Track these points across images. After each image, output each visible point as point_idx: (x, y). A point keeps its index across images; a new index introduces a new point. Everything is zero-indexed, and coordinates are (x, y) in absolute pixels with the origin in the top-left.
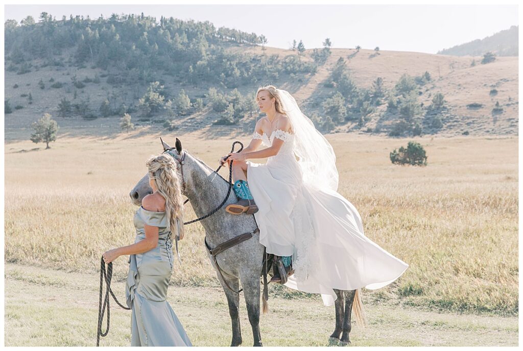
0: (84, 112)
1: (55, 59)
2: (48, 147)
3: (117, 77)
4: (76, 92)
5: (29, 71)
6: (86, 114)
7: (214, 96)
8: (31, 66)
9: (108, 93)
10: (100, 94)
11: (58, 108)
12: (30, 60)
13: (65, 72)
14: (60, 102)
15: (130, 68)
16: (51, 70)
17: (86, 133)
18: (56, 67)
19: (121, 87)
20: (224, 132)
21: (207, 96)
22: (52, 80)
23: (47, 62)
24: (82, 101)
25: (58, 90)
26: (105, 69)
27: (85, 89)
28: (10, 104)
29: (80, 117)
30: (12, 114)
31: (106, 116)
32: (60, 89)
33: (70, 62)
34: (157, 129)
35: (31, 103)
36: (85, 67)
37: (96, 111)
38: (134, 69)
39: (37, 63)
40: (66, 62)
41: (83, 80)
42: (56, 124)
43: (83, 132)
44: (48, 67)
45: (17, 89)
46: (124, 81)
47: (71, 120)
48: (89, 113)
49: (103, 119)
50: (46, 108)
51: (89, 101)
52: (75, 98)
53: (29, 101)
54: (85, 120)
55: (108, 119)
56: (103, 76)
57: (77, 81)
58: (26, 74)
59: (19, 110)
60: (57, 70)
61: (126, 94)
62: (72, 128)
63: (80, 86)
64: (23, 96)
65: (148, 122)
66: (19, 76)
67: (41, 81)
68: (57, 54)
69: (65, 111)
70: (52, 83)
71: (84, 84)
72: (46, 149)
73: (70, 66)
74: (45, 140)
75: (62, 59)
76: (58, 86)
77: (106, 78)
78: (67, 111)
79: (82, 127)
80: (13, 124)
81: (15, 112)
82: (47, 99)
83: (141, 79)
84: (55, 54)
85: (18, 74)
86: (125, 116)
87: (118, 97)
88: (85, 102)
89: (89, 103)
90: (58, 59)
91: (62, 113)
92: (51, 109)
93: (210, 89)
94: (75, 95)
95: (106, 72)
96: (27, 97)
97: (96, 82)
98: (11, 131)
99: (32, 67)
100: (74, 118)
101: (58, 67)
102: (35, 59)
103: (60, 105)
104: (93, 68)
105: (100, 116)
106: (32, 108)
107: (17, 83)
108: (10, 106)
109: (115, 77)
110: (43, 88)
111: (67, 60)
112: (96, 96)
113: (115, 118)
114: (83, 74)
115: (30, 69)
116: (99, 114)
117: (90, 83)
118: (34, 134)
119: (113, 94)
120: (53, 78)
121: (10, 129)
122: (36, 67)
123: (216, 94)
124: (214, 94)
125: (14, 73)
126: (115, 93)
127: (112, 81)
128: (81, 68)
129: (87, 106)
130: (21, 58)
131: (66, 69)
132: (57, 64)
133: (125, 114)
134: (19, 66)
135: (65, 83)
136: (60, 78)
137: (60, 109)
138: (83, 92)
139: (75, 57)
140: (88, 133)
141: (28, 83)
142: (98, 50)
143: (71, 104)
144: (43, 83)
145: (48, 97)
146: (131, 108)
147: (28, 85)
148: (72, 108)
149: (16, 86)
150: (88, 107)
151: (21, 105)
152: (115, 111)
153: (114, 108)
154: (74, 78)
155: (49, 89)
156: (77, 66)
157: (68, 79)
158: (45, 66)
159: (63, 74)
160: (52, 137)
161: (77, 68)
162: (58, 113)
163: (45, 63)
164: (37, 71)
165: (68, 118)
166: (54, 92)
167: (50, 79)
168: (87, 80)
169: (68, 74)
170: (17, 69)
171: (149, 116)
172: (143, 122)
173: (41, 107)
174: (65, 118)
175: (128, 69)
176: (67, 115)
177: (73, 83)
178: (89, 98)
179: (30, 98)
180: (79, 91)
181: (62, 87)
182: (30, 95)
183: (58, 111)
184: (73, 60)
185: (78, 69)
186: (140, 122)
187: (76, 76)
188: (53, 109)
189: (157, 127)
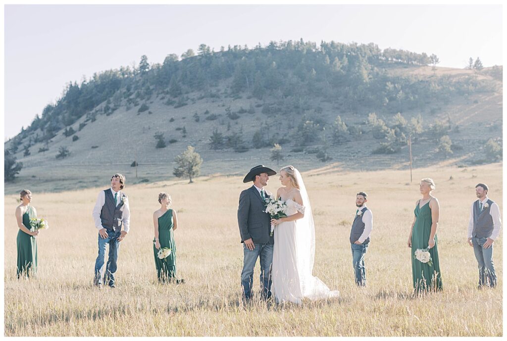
0: (236, 144)
1: (211, 91)
2: (191, 182)
3: (272, 106)
4: (229, 123)
5: (186, 104)
6: (238, 146)
7: (374, 122)
8: (188, 99)
9: (262, 124)
10: (254, 125)
11: (210, 140)
12: (187, 93)
13: (221, 104)
14: (212, 135)
15: (286, 96)
16: (207, 102)
17: (234, 166)
18: (212, 99)
19: (275, 117)
20: (383, 162)
21: (367, 123)
22: (207, 112)
23: (203, 95)
24: (233, 133)
25: (212, 122)
26: (261, 99)
27: (239, 120)
28: (164, 138)
29: (231, 149)
30: (165, 148)
31: (258, 148)
32: (215, 121)
33: (226, 93)
34: (309, 160)
35: (184, 137)
36: (240, 98)
37: (248, 142)
38: (289, 97)
39: (194, 95)
40: (221, 94)
41: (238, 110)
42: (199, 156)
43: (232, 165)
44: (205, 99)
45: (173, 123)
46: (280, 110)
47: (223, 152)
48: (241, 145)
49: (254, 150)
50: (200, 140)
51: (241, 133)
52: (229, 130)
53: (183, 135)
54: (236, 152)
55: (260, 150)
56: (259, 106)
57: (231, 112)
58: (183, 107)
59: (172, 144)
60: (213, 102)
61: (281, 124)
62: (223, 161)
63: (234, 117)
64: (178, 129)
65: (300, 153)
66: (175, 109)
67: (196, 114)
68: (214, 86)
69: (218, 143)
70: (207, 116)
71: (238, 115)
72: (189, 183)
73: (226, 97)
74: (188, 174)
75: (219, 91)
76: (213, 118)
77: (261, 108)
78: (219, 143)
79: (232, 159)
80: (165, 159)
81: (169, 146)
82: (201, 132)
83: (297, 107)
84: (211, 86)
85: (176, 107)
86: (275, 146)
87: (271, 126)
88: (236, 134)
89: (241, 135)
90: (214, 91)
91: (213, 145)
92: (203, 142)
93: (370, 115)
94: (229, 126)
95: (261, 102)
96: (182, 131)
97: (251, 112)
98: (162, 165)
99: (189, 100)
100: (226, 150)
101: (215, 98)
102: (192, 92)
103: (212, 137)
104: (249, 98)
105: (252, 148)
106: (186, 142)
107: (173, 117)
108: (164, 140)
109: (270, 106)
110: (197, 121)
111: (223, 91)
112: (248, 127)
113: (267, 149)
114: (236, 105)
115: (187, 102)
116: (251, 145)
117: (245, 114)
118: (176, 168)
119: (266, 124)
120: (208, 110)
121: (161, 163)
122: (193, 100)
123: (375, 120)
124: (374, 120)
125: (171, 107)
126: (268, 123)
127: (267, 111)
128: (236, 99)
129: (239, 137)
130: (179, 92)
131: (222, 101)
132: (213, 96)
133: (275, 144)
134: (176, 99)
135: (220, 115)
136: (215, 110)
137: (213, 141)
138: (237, 123)
139: (231, 88)
140: (236, 166)
141: (184, 116)
142: (254, 79)
143: (224, 136)
144: (198, 115)
145: (202, 130)
146: (285, 138)
147: (184, 118)
148: (224, 140)
149: (172, 120)
150: (240, 139)
151: (175, 139)
152: (268, 142)
153: (267, 139)
154: (228, 110)
155: (204, 121)
156: (233, 97)
157: (222, 111)
158: (202, 98)
159: (219, 106)
160: (194, 170)
161: (233, 98)
162: (210, 146)
163: (201, 95)
164: (193, 103)
165: (220, 150)
166: (208, 124)
167: (205, 111)
168: (242, 111)
169: (223, 106)
170: (174, 102)
171: (303, 145)
172: (296, 153)
173: (195, 140)
174: (217, 150)
175: (284, 97)
176: (219, 148)
177: (227, 114)
178: (241, 130)
179: (184, 131)
180: (232, 122)
181: (215, 119)
182: (184, 128)
183: (210, 144)
184: (229, 91)
185: (234, 100)
186: (293, 153)
187: (230, 107)
188: (206, 142)
189: (309, 158)
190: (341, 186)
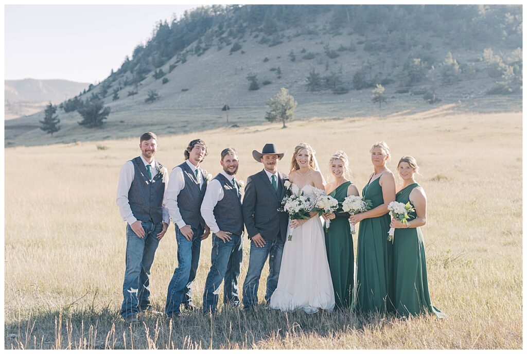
0: (334, 85)
1: (308, 27)
2: (284, 127)
3: (375, 43)
4: (327, 62)
5: (281, 43)
6: (337, 87)
7: (489, 59)
8: (283, 36)
9: (363, 62)
10: (354, 64)
11: (306, 81)
12: (283, 30)
13: (319, 41)
14: (309, 76)
15: (391, 31)
16: (304, 40)
17: (332, 110)
18: (309, 36)
19: (378, 55)
20: (498, 104)
21: (481, 59)
22: (304, 51)
23: (300, 32)
24: (331, 72)
25: (309, 61)
26: (363, 35)
27: (338, 59)
28: (257, 80)
29: (330, 91)
30: (259, 91)
31: (359, 89)
32: (312, 60)
33: (324, 29)
34: (415, 102)
35: (279, 78)
36: (340, 34)
37: (349, 83)
38: (394, 32)
39: (290, 33)
40: (320, 30)
41: (338, 48)
42: (293, 99)
43: (330, 108)
44: (301, 37)
45: (267, 63)
46: (383, 47)
47: (320, 95)
48: (341, 86)
49: (355, 92)
50: (296, 82)
51: (341, 73)
52: (327, 70)
53: (278, 76)
54: (335, 93)
55: (361, 91)
56: (360, 43)
57: (330, 50)
58: (278, 46)
59: (266, 86)
60: (311, 39)
61: (384, 62)
62: (320, 104)
63: (333, 55)
64: (273, 70)
65: (405, 94)
66: (270, 48)
67: (292, 53)
68: (311, 22)
69: (315, 84)
70: (304, 54)
71: (338, 53)
72: (282, 128)
73: (324, 34)
74: (281, 119)
75: (317, 27)
76: (310, 57)
77: (363, 45)
78: (316, 84)
79: (330, 102)
80: (258, 102)
81: (262, 89)
82: (297, 72)
83: (403, 44)
84: (309, 22)
85: (270, 46)
86: (376, 87)
87: (374, 65)
88: (335, 74)
89: (340, 75)
90: (311, 27)
91: (310, 87)
92: (299, 83)
93: (485, 50)
94: (327, 66)
95: (363, 39)
96: (276, 71)
97: (352, 49)
98: (256, 109)
99: (285, 38)
100: (323, 92)
101: (312, 35)
102: (288, 28)
103: (308, 78)
104: (350, 34)
105: (352, 89)
106: (281, 83)
107: (267, 56)
108: (258, 82)
109: (373, 43)
110: (293, 60)
111: (321, 27)
112: (348, 67)
113: (369, 90)
114: (336, 43)
115: (282, 40)
116: (352, 86)
117: (345, 52)
118: (269, 112)
119: (368, 63)
120: (306, 48)
121: (254, 107)
122: (289, 37)
123: (491, 56)
124: (489, 56)
125: (265, 46)
126: (370, 62)
127: (370, 48)
128: (336, 35)
129: (338, 78)
130: (274, 29)
131: (320, 38)
132: (310, 33)
133: (377, 85)
134: (271, 37)
135: (317, 54)
136: (313, 47)
137: (309, 82)
138: (336, 62)
139: (331, 23)
140: (334, 109)
141: (279, 56)
142: (355, 13)
143: (322, 76)
144: (294, 54)
145: (298, 70)
146: (389, 78)
147: (279, 58)
148: (322, 81)
149: (266, 60)
150: (340, 79)
151: (270, 81)
152: (369, 83)
153: (369, 79)
154: (326, 48)
155: (300, 60)
156: (333, 33)
157: (320, 49)
158: (298, 35)
159: (317, 43)
160: (287, 114)
161: (332, 35)
162: (307, 88)
163: (297, 32)
164: (289, 41)
165: (317, 92)
166: (305, 64)
167: (302, 50)
168: (342, 49)
169: (322, 43)
170: (269, 40)
171: (409, 85)
172: (400, 95)
173: (290, 81)
174: (314, 92)
175: (389, 32)
176: (317, 89)
177: (326, 52)
178: (341, 69)
179: (279, 72)
180: (331, 61)
181: (313, 58)
182: (279, 68)
183: (306, 85)
184: (328, 27)
185: (333, 37)
186: (398, 94)
187: (328, 45)
188: (302, 83)
189: (415, 100)
190: (449, 131)
